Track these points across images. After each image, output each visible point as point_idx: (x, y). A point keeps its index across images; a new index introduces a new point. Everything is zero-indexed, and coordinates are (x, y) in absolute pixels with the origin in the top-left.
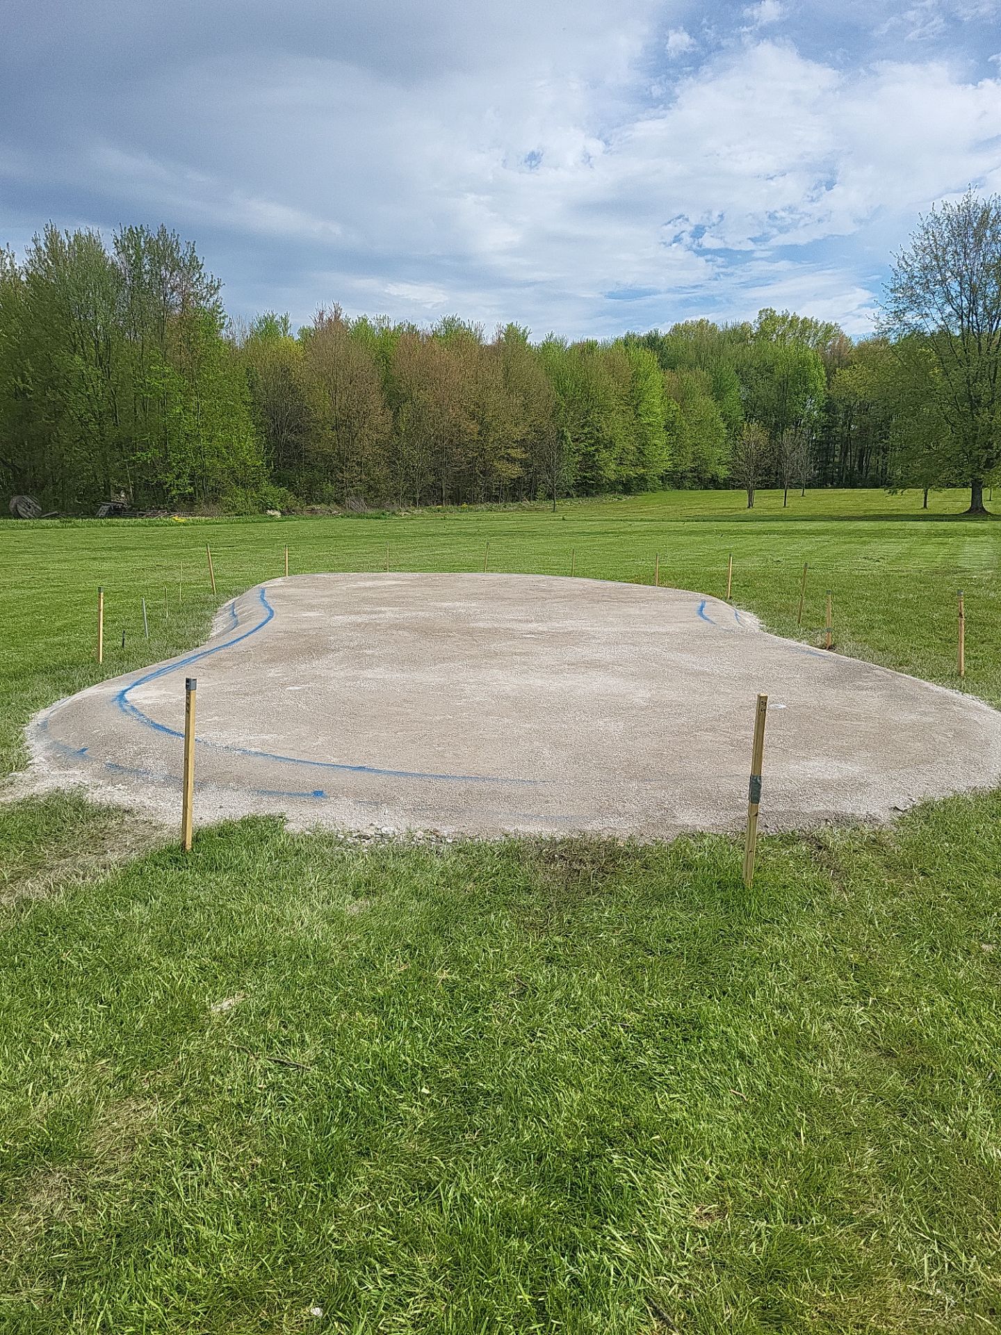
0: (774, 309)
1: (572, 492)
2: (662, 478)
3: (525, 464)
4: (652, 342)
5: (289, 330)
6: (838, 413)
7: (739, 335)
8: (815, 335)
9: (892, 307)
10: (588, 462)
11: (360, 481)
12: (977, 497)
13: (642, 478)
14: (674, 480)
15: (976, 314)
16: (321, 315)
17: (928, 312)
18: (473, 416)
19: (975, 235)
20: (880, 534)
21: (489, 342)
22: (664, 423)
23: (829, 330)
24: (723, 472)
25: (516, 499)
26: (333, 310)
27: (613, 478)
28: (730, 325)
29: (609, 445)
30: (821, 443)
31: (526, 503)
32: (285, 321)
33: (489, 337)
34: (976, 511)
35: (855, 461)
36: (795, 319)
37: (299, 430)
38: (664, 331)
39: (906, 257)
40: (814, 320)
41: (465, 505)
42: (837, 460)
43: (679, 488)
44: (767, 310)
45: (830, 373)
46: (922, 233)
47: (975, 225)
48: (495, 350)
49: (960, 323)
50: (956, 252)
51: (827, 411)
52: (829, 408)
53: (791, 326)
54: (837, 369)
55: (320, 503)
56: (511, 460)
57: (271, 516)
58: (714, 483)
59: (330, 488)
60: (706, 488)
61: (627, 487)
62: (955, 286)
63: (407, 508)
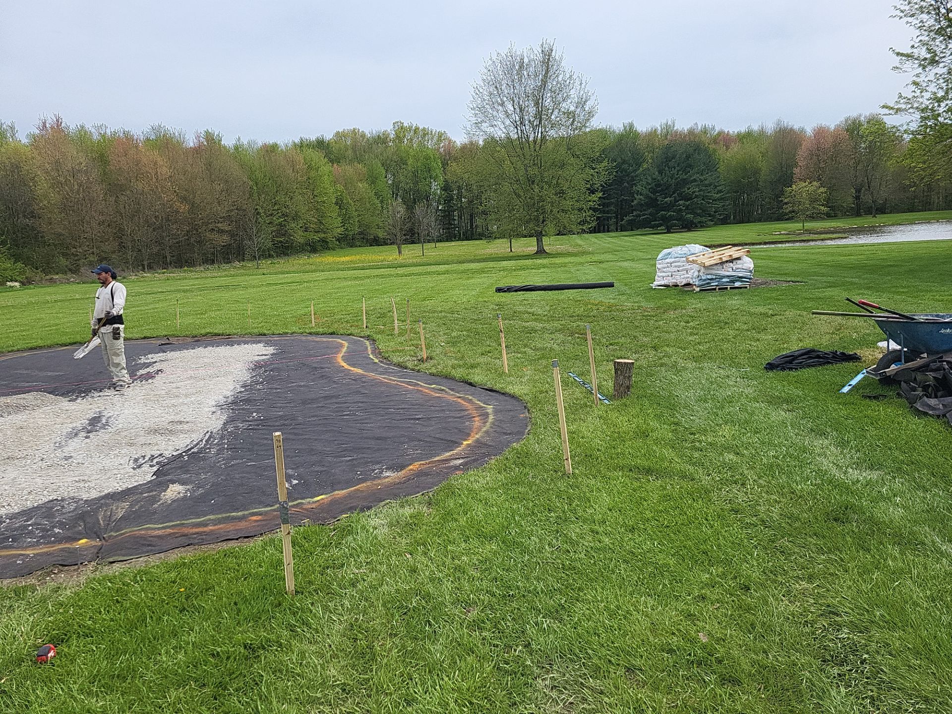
0: (402, 122)
1: (272, 253)
2: (338, 240)
3: (232, 235)
4: (321, 144)
5: (17, 135)
6: (453, 191)
7: (381, 140)
8: (432, 138)
9: (474, 120)
10: (281, 230)
11: (93, 253)
12: (540, 243)
13: (324, 241)
14: (348, 241)
15: (525, 126)
16: (44, 123)
17: (496, 123)
18: (184, 199)
19: (518, 74)
20: (482, 271)
21: (192, 145)
22: (334, 201)
23: (440, 135)
24: (381, 234)
25: (228, 261)
26: (55, 120)
27: (302, 240)
28: (374, 132)
29: (296, 218)
30: (445, 211)
31: (237, 264)
32: (12, 128)
33: (191, 142)
34: (541, 252)
35: (468, 223)
36: (417, 129)
37: (33, 215)
38: (329, 136)
39: (478, 87)
40: (430, 129)
41: (186, 268)
42: (456, 222)
43: (351, 247)
44: (398, 122)
45: (445, 164)
46: (486, 71)
47: (517, 68)
48: (197, 151)
49: (516, 131)
50: (507, 84)
51: (445, 190)
52: (446, 188)
53: (415, 133)
54: (449, 162)
55: (57, 274)
56: (221, 232)
57: (11, 287)
58: (376, 242)
59: (63, 262)
60: (371, 246)
61: (313, 248)
62: (510, 107)
63: (137, 273)
